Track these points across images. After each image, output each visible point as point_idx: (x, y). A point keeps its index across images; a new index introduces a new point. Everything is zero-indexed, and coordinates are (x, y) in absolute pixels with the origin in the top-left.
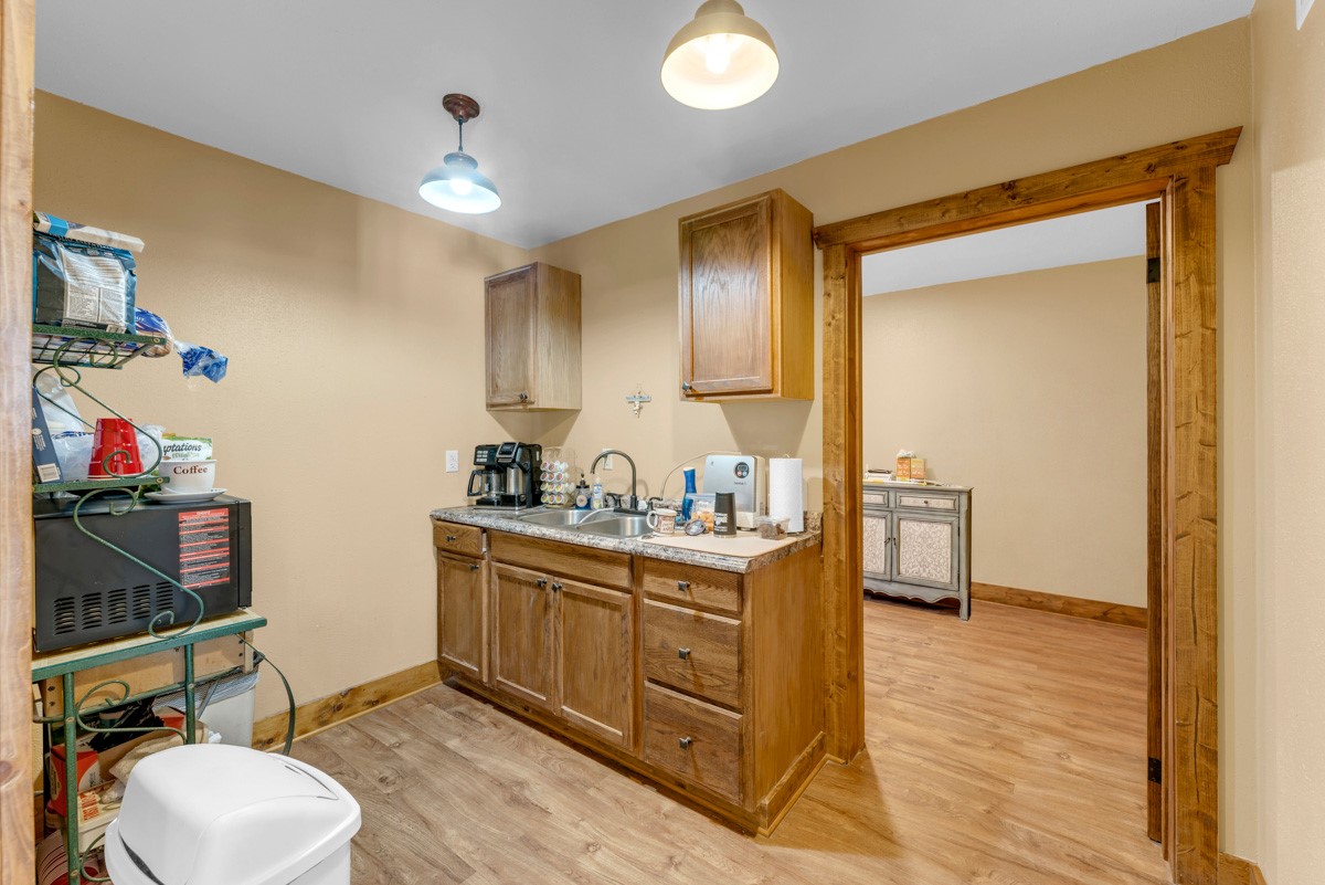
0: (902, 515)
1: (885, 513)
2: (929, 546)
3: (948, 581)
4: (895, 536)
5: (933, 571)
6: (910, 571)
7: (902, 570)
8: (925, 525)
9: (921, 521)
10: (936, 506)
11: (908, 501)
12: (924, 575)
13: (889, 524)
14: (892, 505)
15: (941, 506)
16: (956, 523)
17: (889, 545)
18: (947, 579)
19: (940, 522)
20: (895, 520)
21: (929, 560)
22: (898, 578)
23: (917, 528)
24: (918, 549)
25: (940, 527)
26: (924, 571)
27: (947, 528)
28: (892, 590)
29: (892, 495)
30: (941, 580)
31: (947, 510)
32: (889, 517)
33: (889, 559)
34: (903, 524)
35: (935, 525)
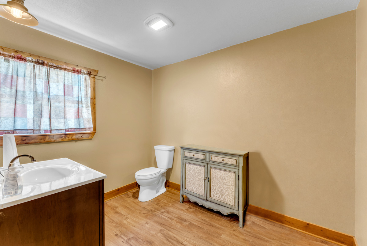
0: (212, 166)
1: (205, 164)
2: (225, 184)
3: (233, 204)
4: (209, 177)
5: (226, 198)
6: (216, 196)
7: (212, 195)
8: (223, 172)
9: (220, 170)
10: (228, 162)
11: (215, 158)
12: (222, 199)
13: (206, 170)
14: (208, 160)
15: (230, 163)
16: (237, 173)
17: (206, 181)
18: (232, 203)
19: (230, 171)
20: (209, 168)
21: (224, 191)
22: (210, 199)
23: (219, 173)
24: (219, 185)
25: (230, 174)
26: (222, 197)
27: (233, 175)
28: (208, 205)
29: (208, 154)
30: (230, 203)
31: (233, 165)
32: (206, 166)
33: (206, 188)
34: (213, 170)
35: (227, 173)
